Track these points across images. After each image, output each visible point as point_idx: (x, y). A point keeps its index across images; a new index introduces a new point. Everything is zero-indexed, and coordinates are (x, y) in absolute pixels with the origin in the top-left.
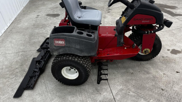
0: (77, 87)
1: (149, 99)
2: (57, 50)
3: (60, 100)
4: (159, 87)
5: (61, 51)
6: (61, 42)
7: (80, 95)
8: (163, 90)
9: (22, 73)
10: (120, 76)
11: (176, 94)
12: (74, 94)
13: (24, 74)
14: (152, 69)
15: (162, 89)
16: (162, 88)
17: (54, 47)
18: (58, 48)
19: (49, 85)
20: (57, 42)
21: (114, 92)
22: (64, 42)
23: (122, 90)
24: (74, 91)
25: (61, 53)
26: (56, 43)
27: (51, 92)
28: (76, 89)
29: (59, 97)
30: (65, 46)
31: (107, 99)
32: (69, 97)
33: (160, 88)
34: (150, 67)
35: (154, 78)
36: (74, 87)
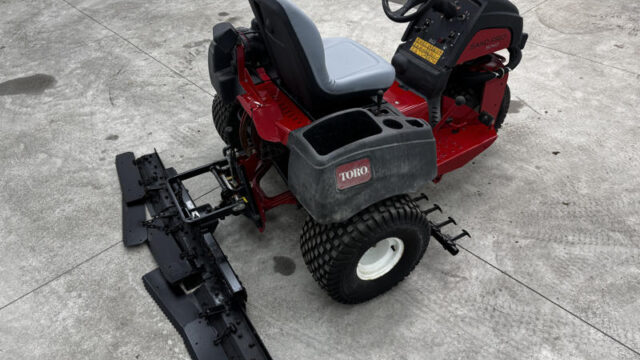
0: (395, 294)
1: (565, 238)
2: (348, 201)
3: (388, 354)
4: (555, 202)
5: (363, 201)
6: (359, 172)
7: (424, 309)
8: (567, 204)
9: (163, 348)
10: (461, 212)
11: (594, 204)
12: (406, 316)
13: (174, 345)
14: (506, 166)
15: (564, 204)
16: (562, 200)
17: (339, 196)
18: (350, 195)
19: (307, 332)
20: (345, 176)
21: (490, 257)
22: (366, 169)
23: (497, 244)
24: (395, 306)
25: (363, 207)
26: (343, 179)
27: (339, 348)
28: (397, 300)
29: (378, 346)
30: (371, 179)
31: (491, 283)
32: (401, 329)
33: (558, 203)
34: (499, 162)
35: (531, 186)
36: (385, 298)
